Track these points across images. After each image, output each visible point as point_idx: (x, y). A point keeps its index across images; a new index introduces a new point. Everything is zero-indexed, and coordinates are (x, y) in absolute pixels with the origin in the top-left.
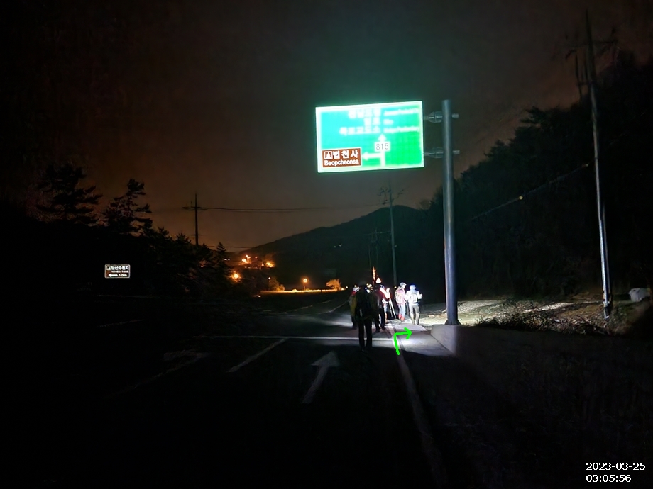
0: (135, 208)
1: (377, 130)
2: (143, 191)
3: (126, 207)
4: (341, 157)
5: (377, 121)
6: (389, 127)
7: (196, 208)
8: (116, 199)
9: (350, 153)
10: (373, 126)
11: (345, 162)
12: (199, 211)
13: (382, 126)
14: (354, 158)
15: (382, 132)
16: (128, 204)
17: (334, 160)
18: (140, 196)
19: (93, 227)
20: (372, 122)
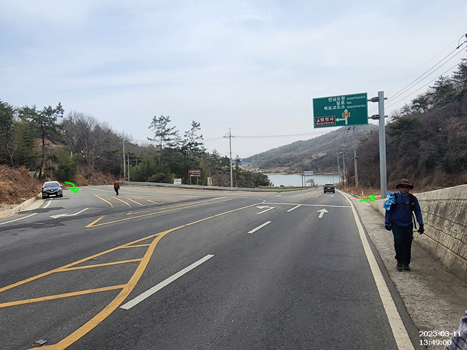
0: (196, 137)
1: (343, 107)
2: (199, 127)
3: (191, 136)
4: (325, 121)
5: (343, 103)
6: (349, 105)
7: (230, 136)
8: (186, 132)
9: (329, 119)
10: (341, 105)
11: (327, 123)
12: (231, 138)
13: (346, 105)
14: (331, 121)
15: (346, 108)
16: (192, 135)
17: (321, 122)
18: (198, 130)
19: (175, 149)
20: (341, 103)
